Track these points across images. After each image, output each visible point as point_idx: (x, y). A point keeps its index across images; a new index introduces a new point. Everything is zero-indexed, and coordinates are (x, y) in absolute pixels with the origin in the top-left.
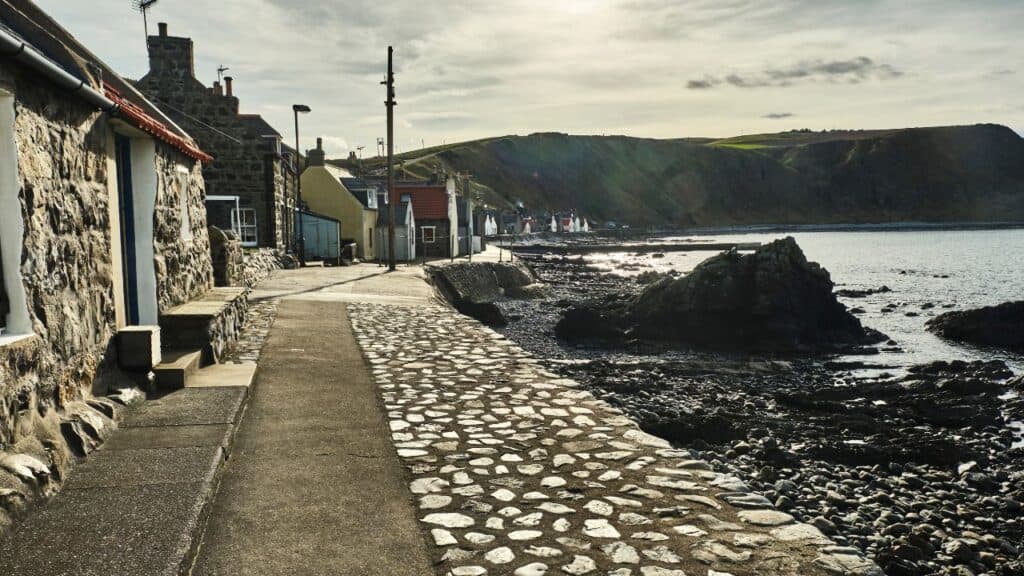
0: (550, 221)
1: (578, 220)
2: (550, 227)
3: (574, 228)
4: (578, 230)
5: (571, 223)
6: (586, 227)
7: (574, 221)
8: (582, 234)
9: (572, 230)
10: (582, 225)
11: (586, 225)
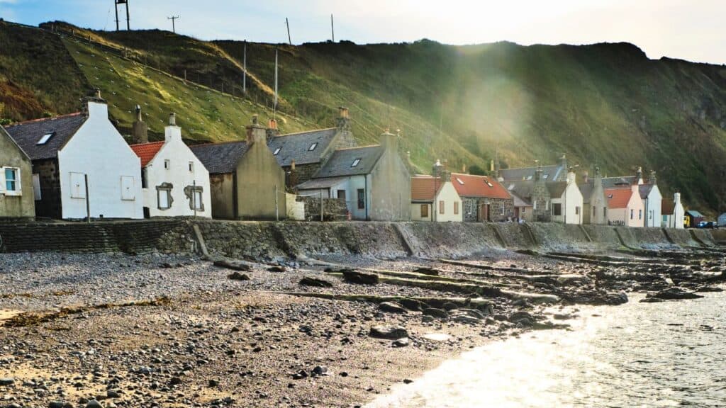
0: (557, 189)
1: (655, 195)
2: (557, 210)
3: (646, 215)
4: (657, 221)
5: (636, 201)
6: (679, 218)
7: (645, 196)
8: (667, 234)
9: (636, 223)
10: (667, 209)
11: (679, 209)
